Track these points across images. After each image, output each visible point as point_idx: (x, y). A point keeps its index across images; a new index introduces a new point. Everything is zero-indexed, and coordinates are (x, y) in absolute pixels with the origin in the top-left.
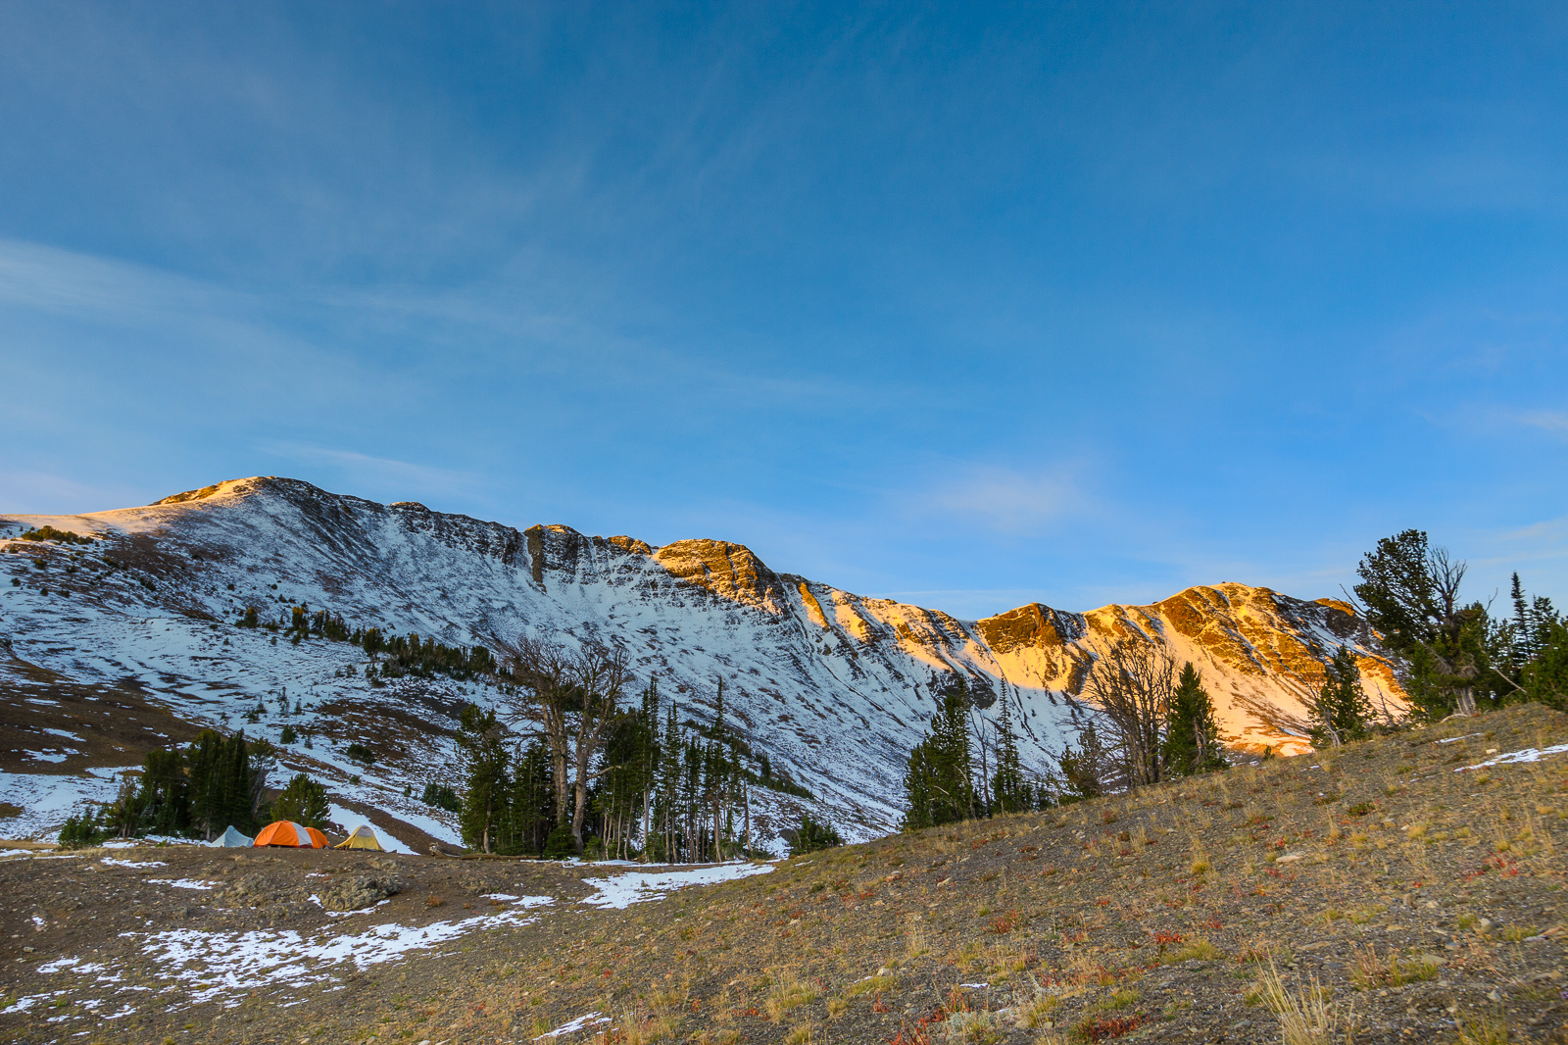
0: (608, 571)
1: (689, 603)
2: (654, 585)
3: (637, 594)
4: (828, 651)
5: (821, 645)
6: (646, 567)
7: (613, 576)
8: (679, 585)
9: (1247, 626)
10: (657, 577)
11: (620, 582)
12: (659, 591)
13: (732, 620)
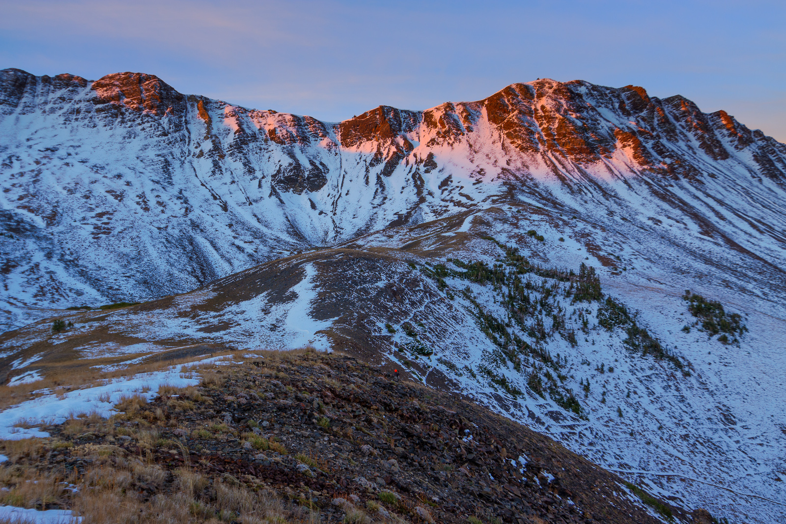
0: (46, 103)
1: (101, 124)
2: (78, 111)
3: (62, 119)
4: (201, 154)
5: (198, 151)
6: (77, 98)
7: (48, 107)
8: (99, 111)
9: (540, 113)
10: (83, 106)
11: (53, 111)
12: (80, 116)
13: (130, 135)
